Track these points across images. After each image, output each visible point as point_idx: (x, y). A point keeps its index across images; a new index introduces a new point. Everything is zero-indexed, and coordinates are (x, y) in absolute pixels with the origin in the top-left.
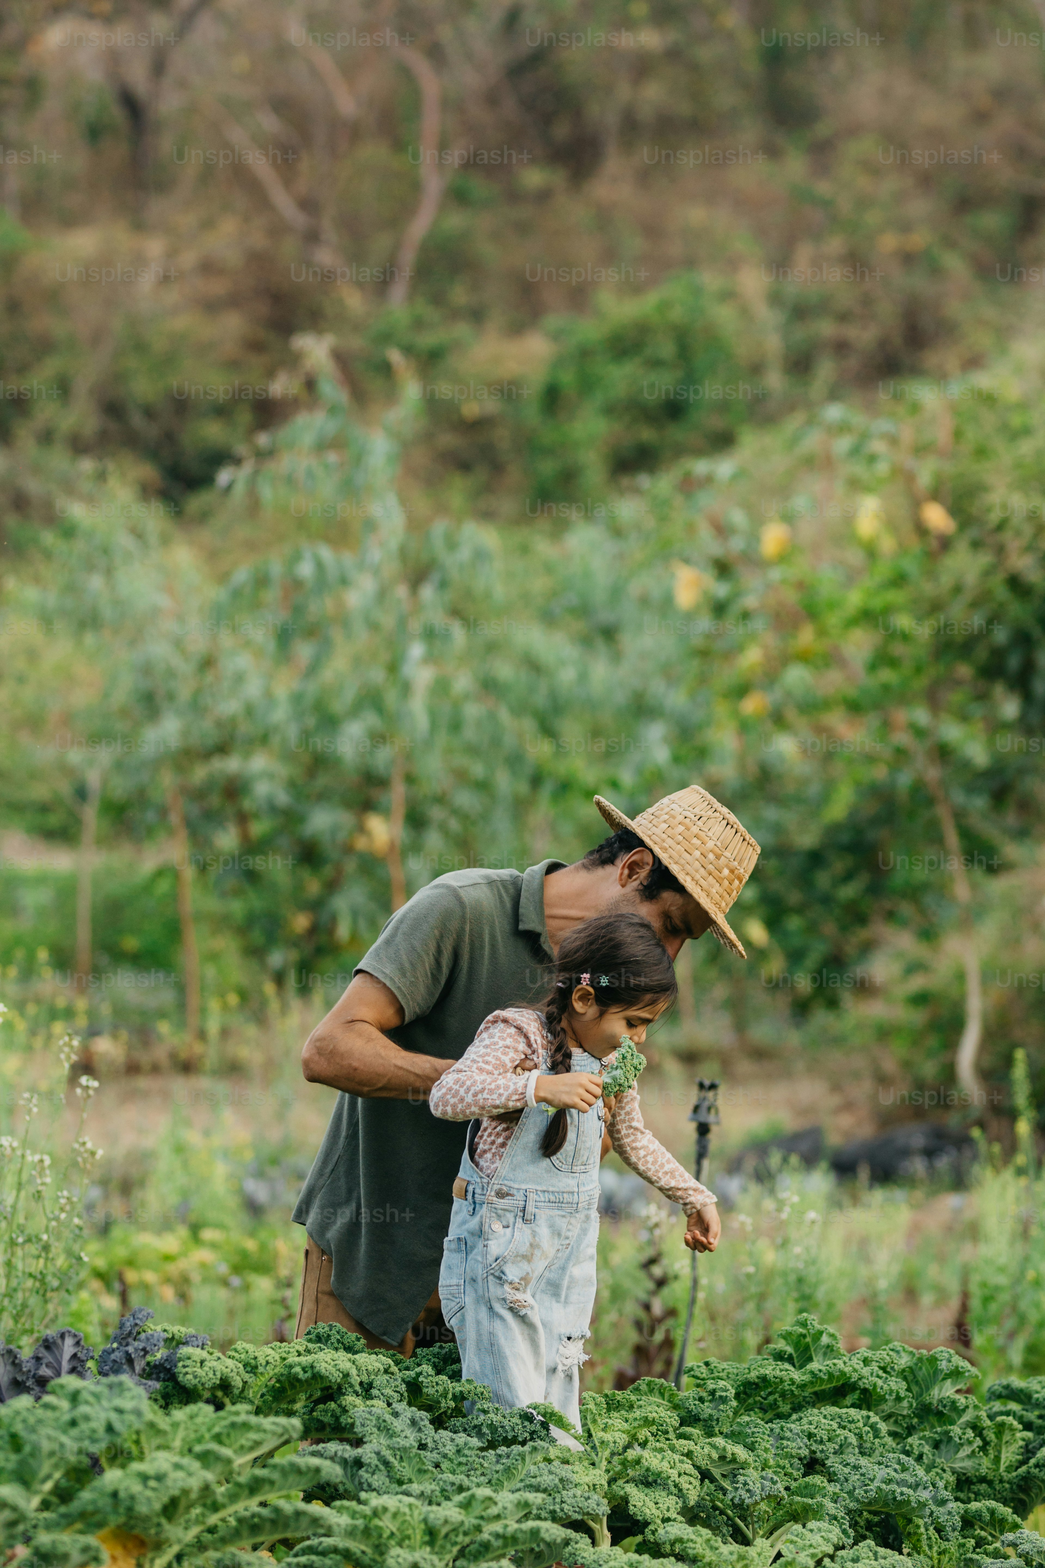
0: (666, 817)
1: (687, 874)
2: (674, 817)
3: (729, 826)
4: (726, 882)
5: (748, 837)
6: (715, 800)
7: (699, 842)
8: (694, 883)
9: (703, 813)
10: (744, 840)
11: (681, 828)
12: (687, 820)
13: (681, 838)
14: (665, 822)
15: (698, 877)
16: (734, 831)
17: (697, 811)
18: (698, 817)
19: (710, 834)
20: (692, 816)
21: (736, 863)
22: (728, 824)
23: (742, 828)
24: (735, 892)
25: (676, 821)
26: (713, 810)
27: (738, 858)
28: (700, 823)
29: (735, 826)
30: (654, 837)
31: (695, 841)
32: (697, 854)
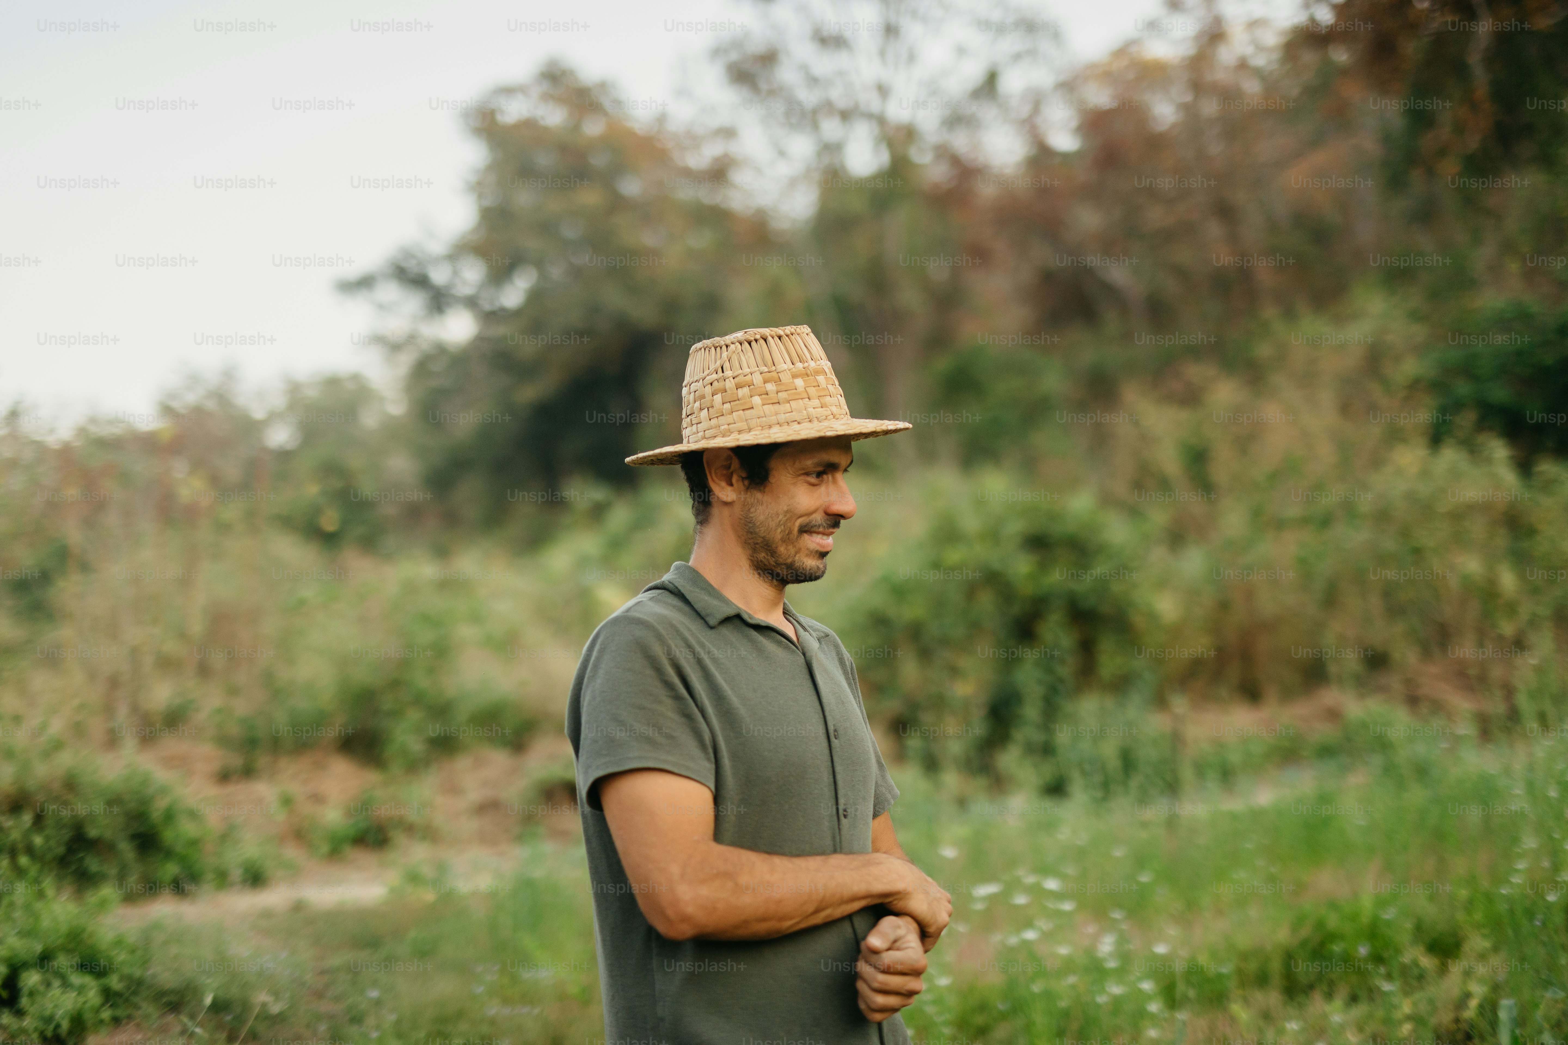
0: (697, 404)
1: (770, 427)
2: (703, 397)
3: (753, 343)
4: (812, 391)
5: (780, 331)
6: (717, 339)
7: (746, 390)
8: (785, 427)
9: (718, 363)
10: (780, 337)
11: (718, 398)
12: (715, 384)
13: (728, 406)
14: (701, 409)
15: (782, 418)
16: (762, 342)
17: (712, 367)
18: (720, 370)
19: (746, 370)
20: (715, 376)
21: (800, 365)
22: (750, 343)
23: (766, 331)
24: (830, 387)
25: (709, 397)
26: (724, 348)
27: (796, 359)
28: (728, 373)
29: (758, 337)
30: (708, 433)
31: (741, 392)
32: (757, 400)
